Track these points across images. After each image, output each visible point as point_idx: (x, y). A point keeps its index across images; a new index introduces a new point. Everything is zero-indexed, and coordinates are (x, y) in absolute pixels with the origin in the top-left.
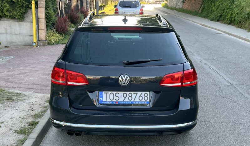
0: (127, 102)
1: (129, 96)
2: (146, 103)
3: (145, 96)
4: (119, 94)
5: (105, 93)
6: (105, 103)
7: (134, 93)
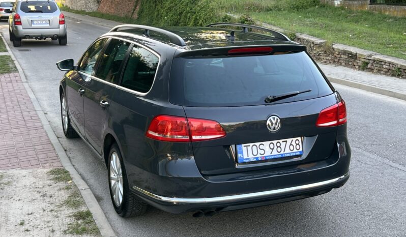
0: (276, 155)
1: (278, 147)
2: (298, 153)
3: (297, 144)
4: (263, 145)
5: (244, 146)
6: (248, 161)
7: (283, 142)
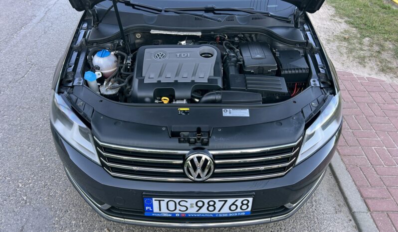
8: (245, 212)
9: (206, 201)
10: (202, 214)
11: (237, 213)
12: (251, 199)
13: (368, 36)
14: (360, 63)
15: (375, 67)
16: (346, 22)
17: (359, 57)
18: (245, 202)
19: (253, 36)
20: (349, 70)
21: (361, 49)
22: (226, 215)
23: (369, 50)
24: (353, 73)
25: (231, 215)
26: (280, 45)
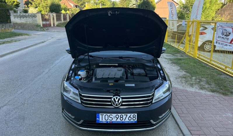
8: (135, 121)
9: (120, 115)
10: (118, 122)
11: (132, 121)
12: (136, 114)
13: (194, 76)
14: (191, 86)
15: (198, 87)
16: (185, 71)
17: (190, 84)
18: (134, 116)
19: (137, 66)
20: (186, 89)
21: (191, 81)
22: (127, 122)
23: (195, 81)
24: (188, 89)
25: (129, 122)
26: (148, 69)
